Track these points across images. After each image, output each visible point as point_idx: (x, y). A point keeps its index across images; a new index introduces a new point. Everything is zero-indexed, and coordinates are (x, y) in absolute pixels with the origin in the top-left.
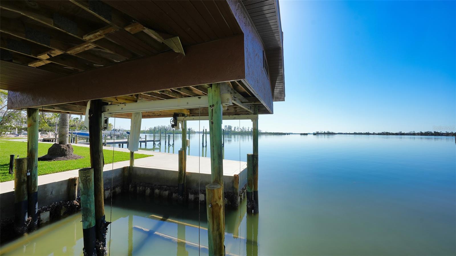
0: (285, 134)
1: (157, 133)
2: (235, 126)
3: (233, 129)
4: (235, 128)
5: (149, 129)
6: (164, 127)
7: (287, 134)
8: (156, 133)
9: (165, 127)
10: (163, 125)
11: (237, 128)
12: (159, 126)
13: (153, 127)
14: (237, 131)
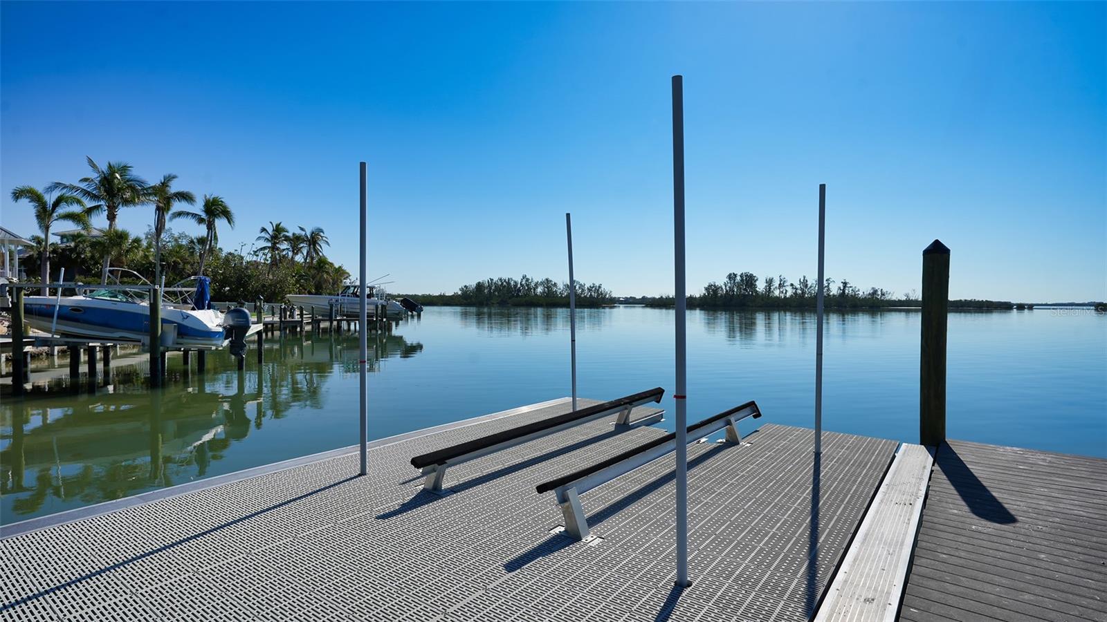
0: (1005, 307)
1: (487, 305)
2: (770, 276)
3: (761, 286)
4: (770, 282)
5: (462, 289)
6: (509, 283)
7: (1021, 307)
8: (485, 303)
9: (512, 283)
10: (505, 277)
11: (776, 284)
12: (492, 280)
13: (472, 283)
14: (777, 293)
